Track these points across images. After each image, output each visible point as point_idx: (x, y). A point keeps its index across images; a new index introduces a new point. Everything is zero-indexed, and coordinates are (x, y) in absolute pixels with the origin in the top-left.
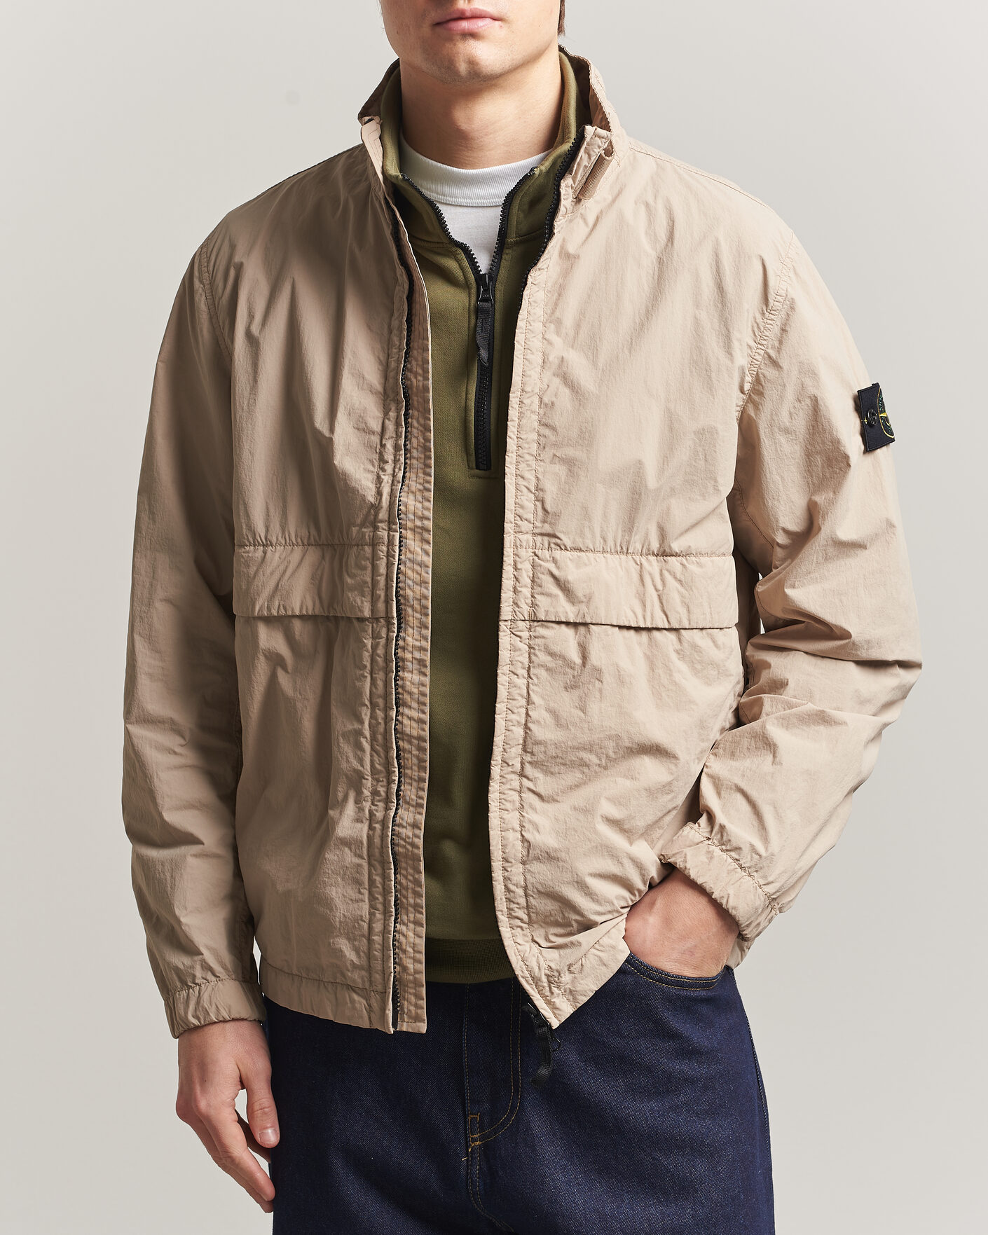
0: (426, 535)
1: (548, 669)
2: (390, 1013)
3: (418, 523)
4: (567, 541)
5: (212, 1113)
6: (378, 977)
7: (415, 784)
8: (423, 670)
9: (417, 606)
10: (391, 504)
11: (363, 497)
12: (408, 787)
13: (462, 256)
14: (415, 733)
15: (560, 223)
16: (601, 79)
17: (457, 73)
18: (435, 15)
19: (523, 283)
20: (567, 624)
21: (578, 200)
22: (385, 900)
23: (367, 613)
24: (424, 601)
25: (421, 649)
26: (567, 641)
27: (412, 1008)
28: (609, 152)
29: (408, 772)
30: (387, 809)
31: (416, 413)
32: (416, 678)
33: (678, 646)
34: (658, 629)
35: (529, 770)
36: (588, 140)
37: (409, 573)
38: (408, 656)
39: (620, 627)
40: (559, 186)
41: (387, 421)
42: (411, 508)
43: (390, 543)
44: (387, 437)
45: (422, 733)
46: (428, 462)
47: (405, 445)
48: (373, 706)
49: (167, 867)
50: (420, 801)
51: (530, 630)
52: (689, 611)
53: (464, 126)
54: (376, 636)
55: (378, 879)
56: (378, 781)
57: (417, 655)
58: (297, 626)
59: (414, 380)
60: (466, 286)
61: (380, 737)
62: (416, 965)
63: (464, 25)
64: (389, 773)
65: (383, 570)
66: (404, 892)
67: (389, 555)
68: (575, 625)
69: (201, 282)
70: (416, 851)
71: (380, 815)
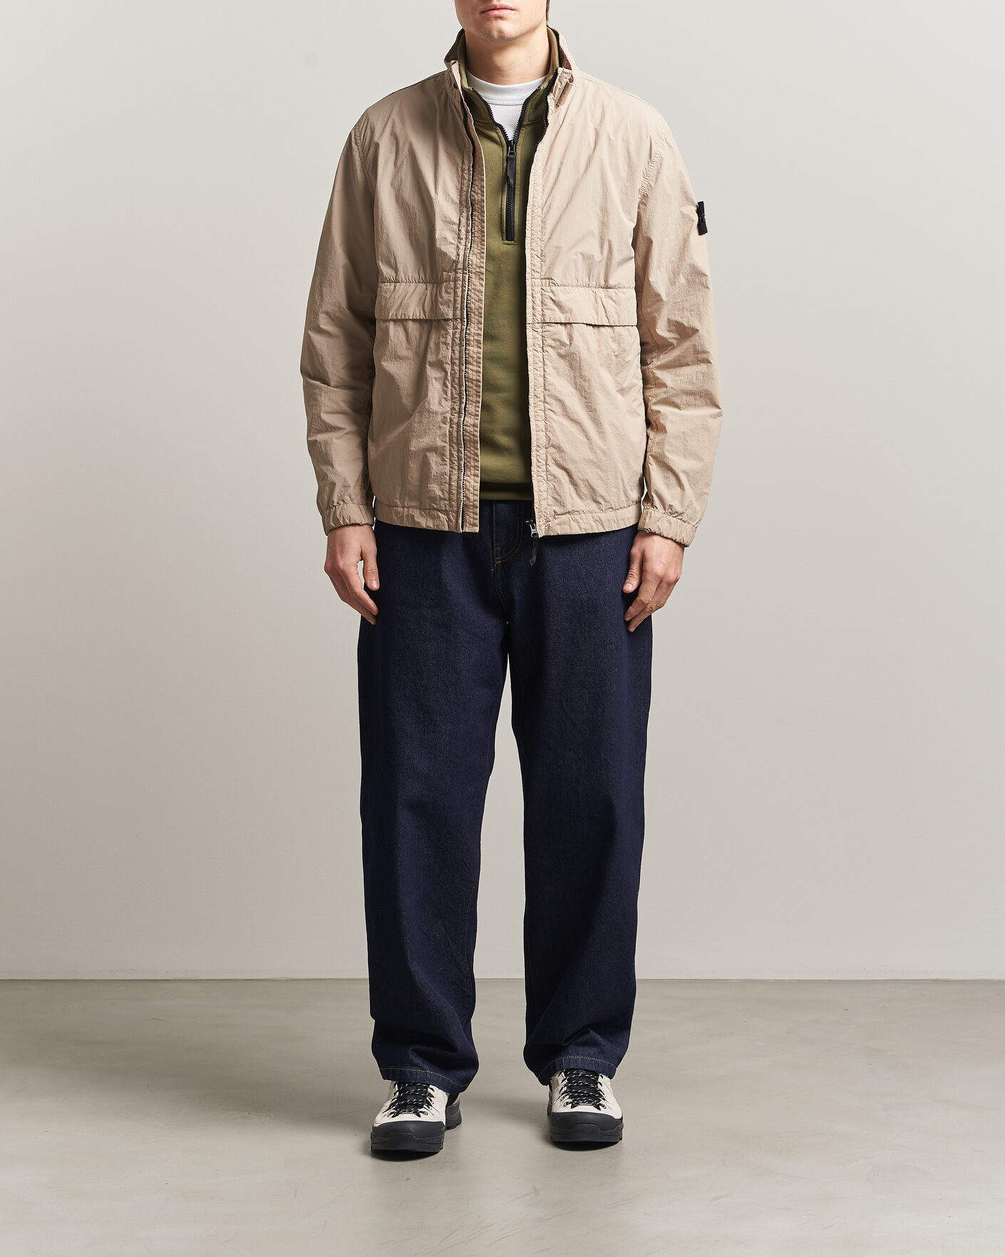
0: (481, 276)
1: (552, 347)
2: (460, 522)
3: (478, 270)
4: (558, 281)
5: (346, 569)
6: (454, 504)
7: (474, 404)
8: (479, 345)
9: (477, 313)
10: (464, 260)
11: (450, 258)
12: (470, 406)
13: (499, 131)
14: (475, 378)
15: (550, 118)
16: (565, 42)
17: (493, 37)
18: (481, 7)
19: (534, 150)
20: (561, 324)
21: (557, 106)
22: (458, 464)
23: (451, 317)
24: (480, 310)
25: (478, 335)
26: (562, 332)
27: (471, 520)
28: (571, 80)
29: (470, 398)
30: (460, 417)
31: (477, 213)
32: (476, 350)
33: (613, 335)
34: (603, 326)
35: (548, 399)
36: (559, 75)
37: (473, 295)
38: (472, 338)
39: (587, 324)
40: (547, 99)
41: (461, 218)
42: (474, 262)
43: (464, 280)
44: (461, 226)
45: (478, 378)
46: (483, 238)
47: (471, 230)
48: (453, 363)
49: (323, 444)
50: (477, 413)
51: (542, 328)
52: (619, 317)
53: (499, 64)
54: (455, 328)
55: (455, 453)
56: (455, 403)
57: (476, 338)
58: (411, 325)
59: (476, 196)
60: (502, 145)
61: (456, 380)
62: (475, 497)
63: (496, 12)
64: (461, 398)
65: (460, 294)
66: (469, 460)
67: (463, 286)
68: (565, 324)
69: (356, 144)
70: (476, 438)
71: (456, 420)
